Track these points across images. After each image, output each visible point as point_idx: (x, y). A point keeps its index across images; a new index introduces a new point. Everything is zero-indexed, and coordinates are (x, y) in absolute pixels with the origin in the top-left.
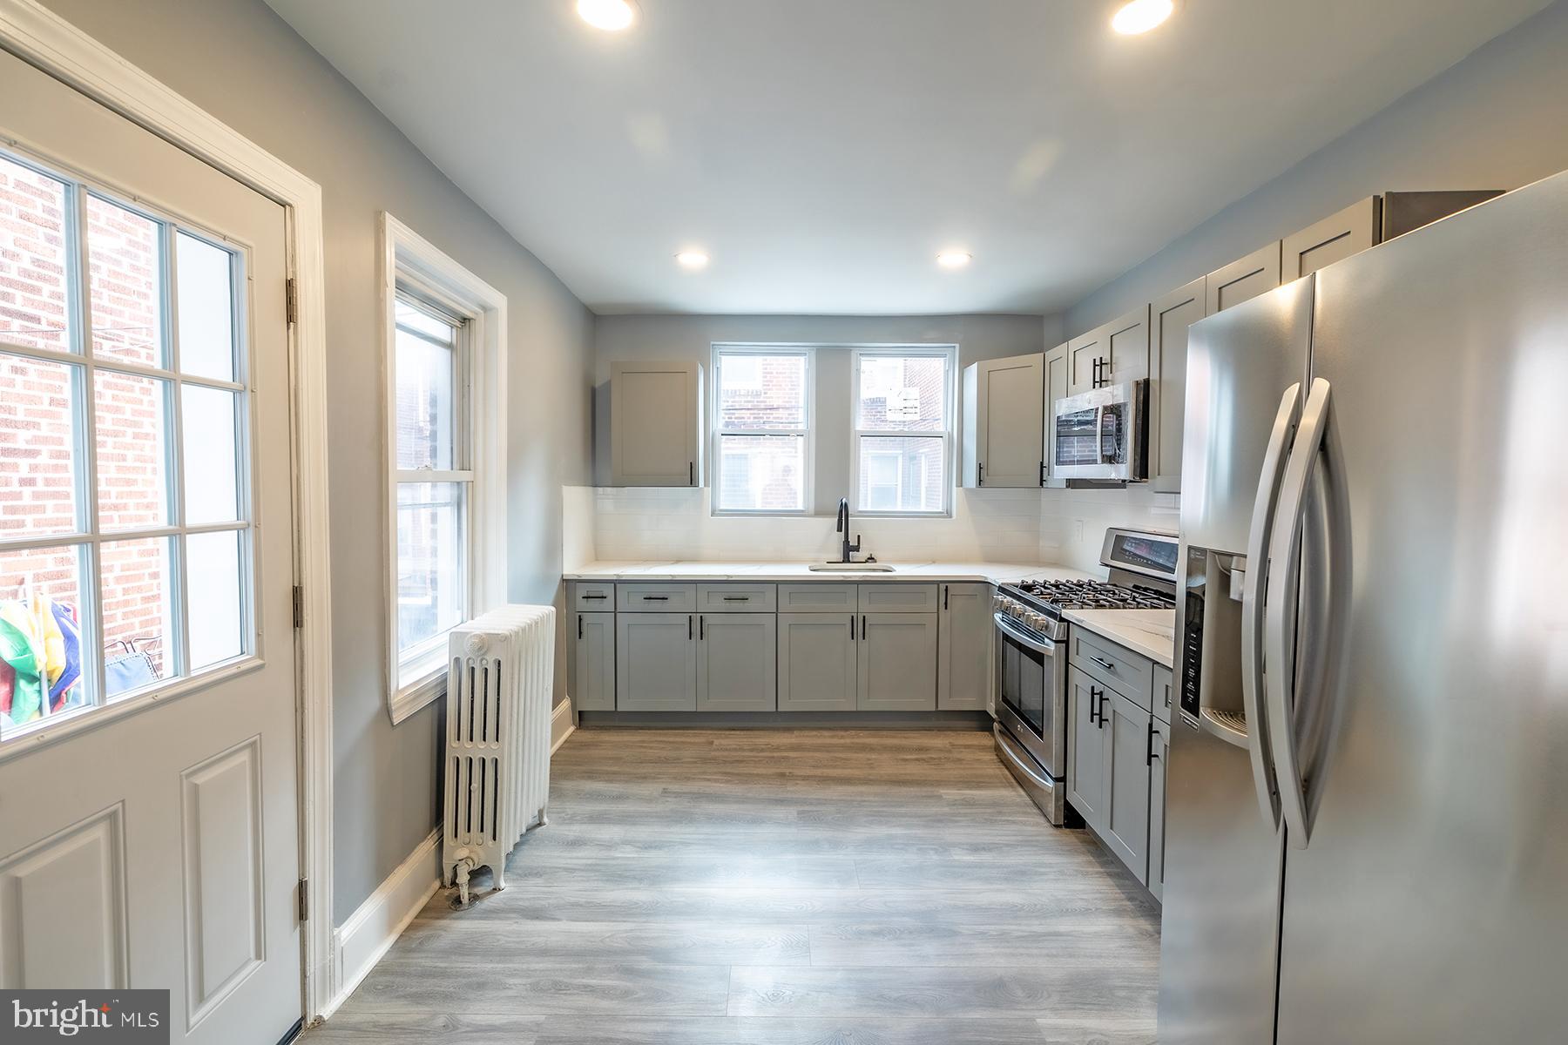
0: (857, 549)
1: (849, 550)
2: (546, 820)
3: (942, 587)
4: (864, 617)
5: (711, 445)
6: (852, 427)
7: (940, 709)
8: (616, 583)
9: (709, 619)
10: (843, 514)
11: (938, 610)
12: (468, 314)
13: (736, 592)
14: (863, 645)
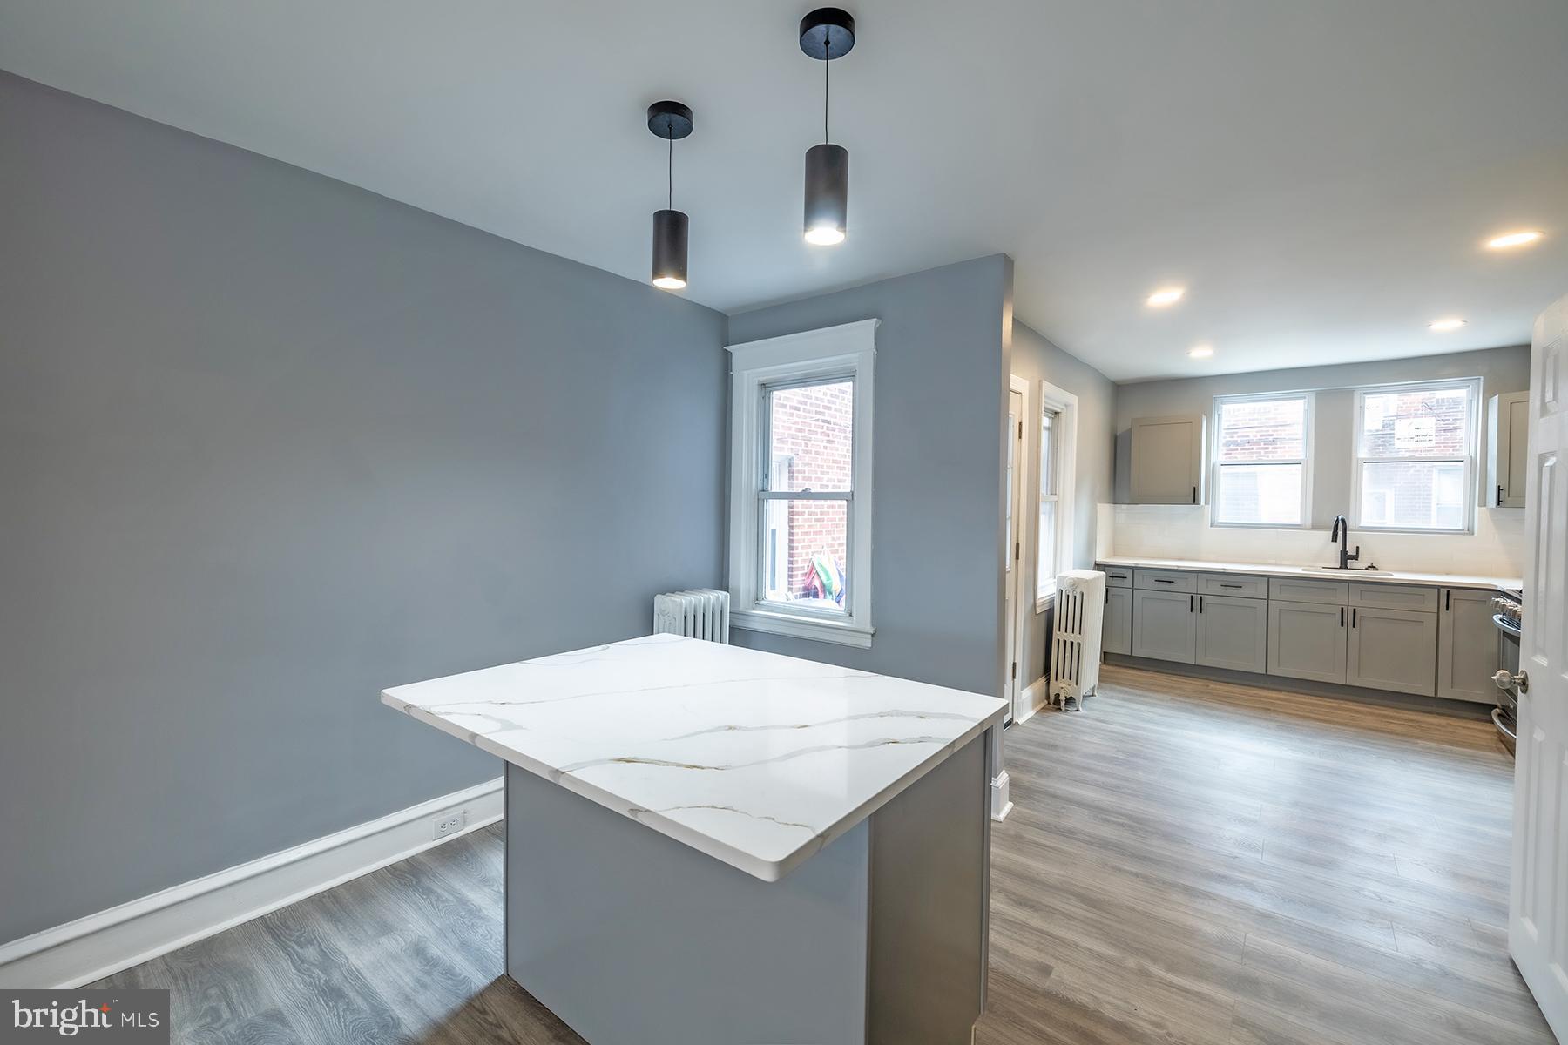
0: (1356, 558)
1: (1345, 559)
2: (1096, 693)
3: (1444, 591)
4: (1355, 610)
5: (1212, 474)
6: (1353, 454)
7: (1440, 695)
8: (1134, 569)
9: (1206, 599)
10: (1340, 529)
11: (1438, 610)
12: (1059, 410)
13: (1232, 582)
14: (1354, 633)
